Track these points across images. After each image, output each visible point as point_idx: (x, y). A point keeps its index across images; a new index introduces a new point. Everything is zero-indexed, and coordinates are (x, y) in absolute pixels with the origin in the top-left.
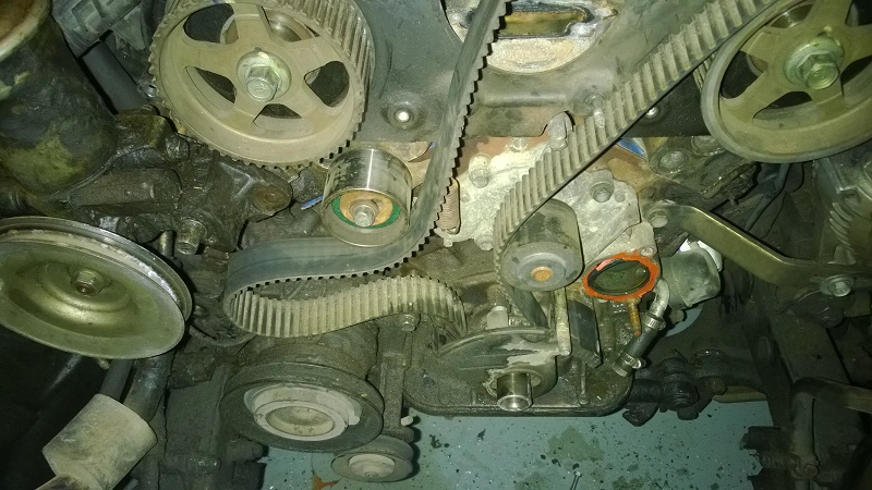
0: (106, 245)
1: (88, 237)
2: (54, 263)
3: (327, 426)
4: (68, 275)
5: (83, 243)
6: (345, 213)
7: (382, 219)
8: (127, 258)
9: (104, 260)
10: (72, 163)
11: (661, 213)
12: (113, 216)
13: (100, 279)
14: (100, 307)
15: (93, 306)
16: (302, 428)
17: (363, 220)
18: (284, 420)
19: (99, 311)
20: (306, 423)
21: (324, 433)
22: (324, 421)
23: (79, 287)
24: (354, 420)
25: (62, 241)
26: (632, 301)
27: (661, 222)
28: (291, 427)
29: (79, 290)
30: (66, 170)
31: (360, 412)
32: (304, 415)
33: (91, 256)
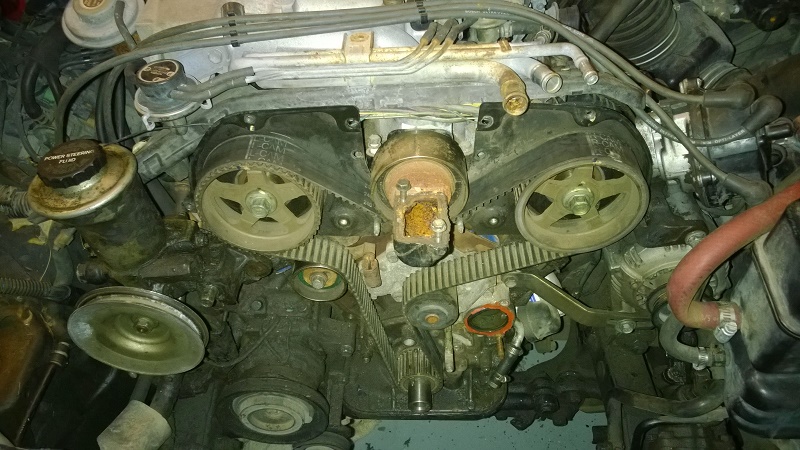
0: (155, 301)
1: (144, 296)
2: (124, 314)
3: (289, 424)
4: (132, 321)
5: (141, 300)
6: (306, 279)
7: (330, 284)
8: (167, 308)
9: (154, 309)
10: (142, 253)
11: (512, 279)
12: (161, 283)
13: (151, 322)
14: (152, 341)
15: (148, 341)
16: (271, 425)
17: (318, 284)
18: (260, 419)
19: (152, 344)
20: (275, 421)
21: (287, 428)
22: (287, 420)
23: (139, 329)
24: (309, 419)
25: (129, 300)
26: (499, 336)
27: (512, 284)
28: (264, 425)
29: (139, 331)
30: (137, 256)
31: (312, 414)
32: (274, 416)
33: (145, 308)
